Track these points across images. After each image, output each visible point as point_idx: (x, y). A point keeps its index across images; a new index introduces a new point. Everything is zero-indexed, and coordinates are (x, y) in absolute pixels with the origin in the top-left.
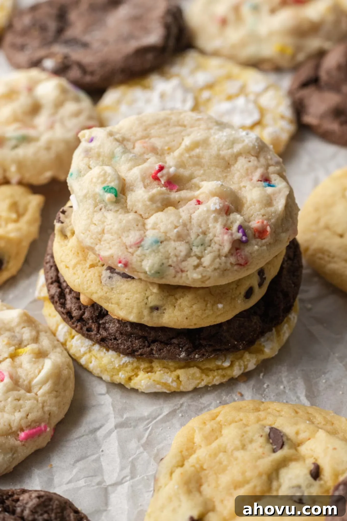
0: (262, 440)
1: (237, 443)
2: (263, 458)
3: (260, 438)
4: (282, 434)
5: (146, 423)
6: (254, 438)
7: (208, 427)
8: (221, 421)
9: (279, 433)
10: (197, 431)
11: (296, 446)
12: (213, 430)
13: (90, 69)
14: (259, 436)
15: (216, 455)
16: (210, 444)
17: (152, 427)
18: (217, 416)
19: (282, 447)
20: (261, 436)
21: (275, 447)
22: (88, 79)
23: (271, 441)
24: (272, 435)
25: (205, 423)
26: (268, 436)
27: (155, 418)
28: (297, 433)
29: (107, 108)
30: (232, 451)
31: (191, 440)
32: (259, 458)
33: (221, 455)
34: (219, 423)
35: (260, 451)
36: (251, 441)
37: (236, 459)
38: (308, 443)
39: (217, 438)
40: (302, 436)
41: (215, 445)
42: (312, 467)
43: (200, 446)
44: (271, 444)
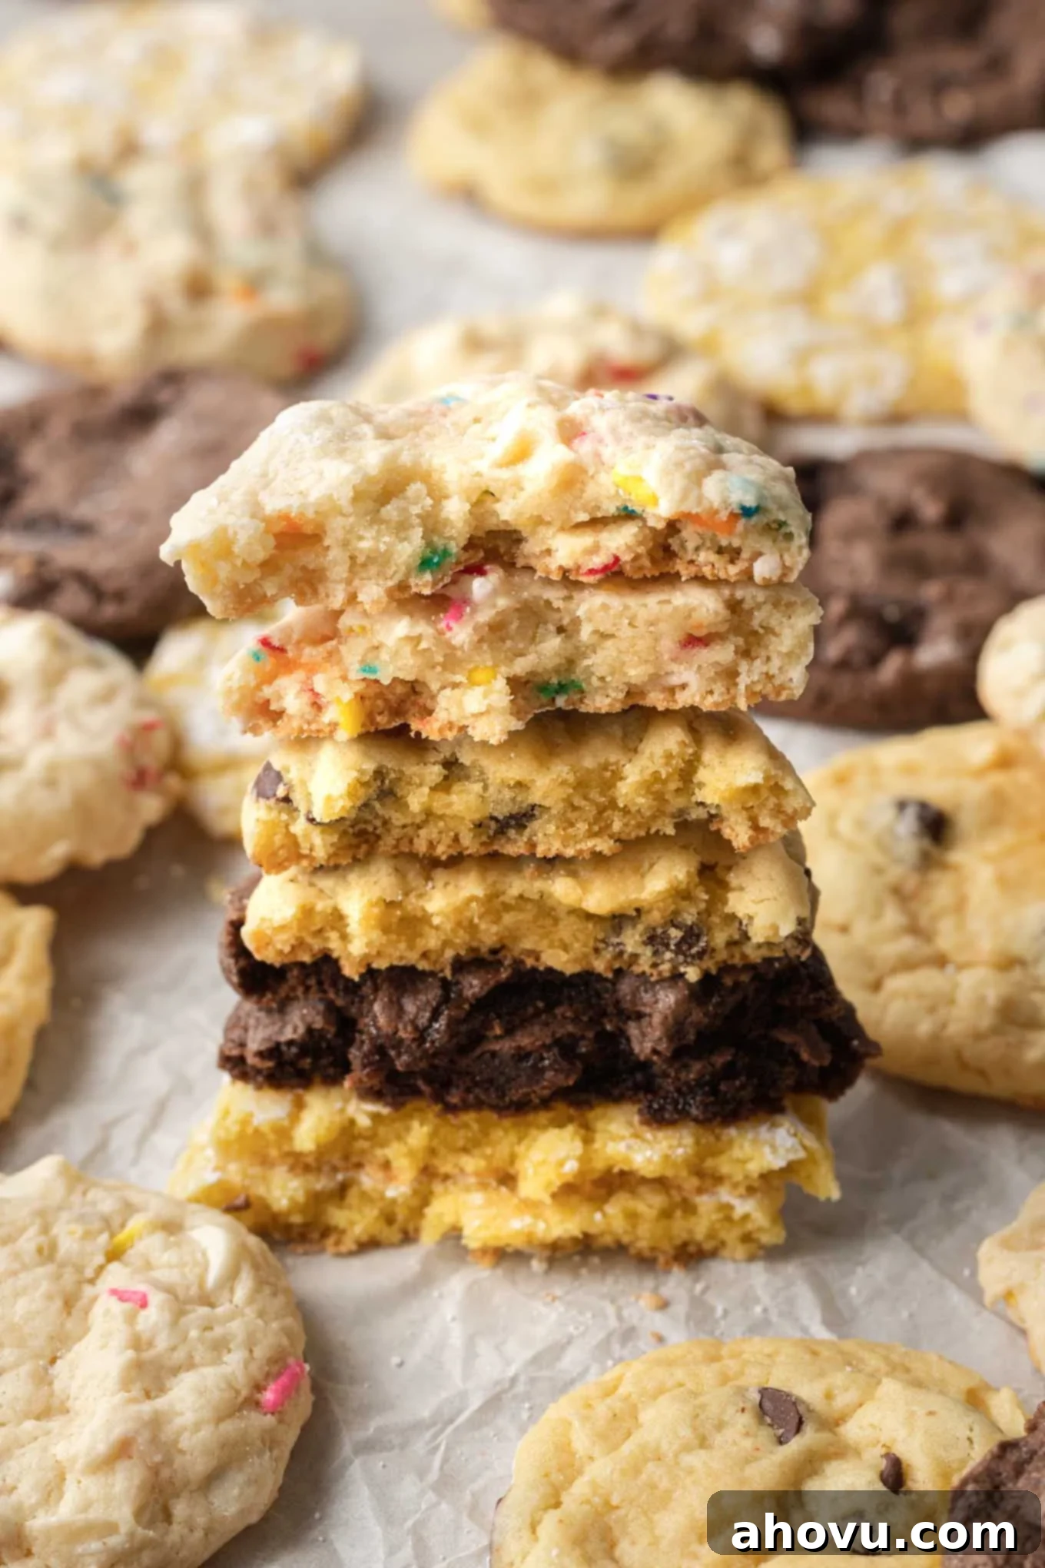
0: (747, 1420)
1: (686, 1432)
2: (756, 1459)
3: (739, 1414)
4: (793, 1399)
5: (428, 1435)
6: (726, 1418)
7: (602, 1409)
8: (630, 1395)
9: (784, 1397)
10: (576, 1424)
11: (831, 1424)
12: (615, 1415)
13: (110, 586)
14: (737, 1411)
15: (637, 1471)
16: (615, 1447)
17: (447, 1444)
18: (616, 1388)
19: (798, 1429)
20: (743, 1410)
21: (781, 1431)
22: (110, 611)
23: (768, 1420)
24: (767, 1405)
25: (589, 1406)
26: (758, 1409)
27: (451, 1421)
28: (829, 1396)
29: (173, 679)
30: (676, 1456)
31: (564, 1448)
32: (748, 1461)
33: (650, 1467)
34: (626, 1399)
35: (747, 1444)
36: (720, 1426)
37: (690, 1471)
38: (860, 1411)
39: (629, 1435)
40: (841, 1401)
41: (628, 1448)
42: (883, 1464)
43: (591, 1458)
44: (771, 1425)
